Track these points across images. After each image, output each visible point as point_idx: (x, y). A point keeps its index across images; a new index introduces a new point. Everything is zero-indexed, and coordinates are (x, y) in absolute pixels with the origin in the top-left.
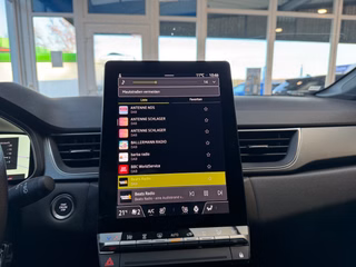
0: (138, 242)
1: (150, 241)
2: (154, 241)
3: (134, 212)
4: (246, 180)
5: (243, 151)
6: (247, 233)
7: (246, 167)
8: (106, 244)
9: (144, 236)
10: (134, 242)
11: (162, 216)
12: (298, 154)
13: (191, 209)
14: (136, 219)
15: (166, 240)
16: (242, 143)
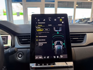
0: (41, 66)
1: (45, 66)
2: (46, 66)
3: (40, 57)
4: (72, 48)
5: (71, 40)
6: (73, 64)
7: (72, 45)
8: (32, 67)
9: (43, 64)
10: (40, 66)
11: (48, 59)
12: (87, 40)
13: (56, 57)
14: (41, 60)
15: (49, 66)
16: (71, 38)
